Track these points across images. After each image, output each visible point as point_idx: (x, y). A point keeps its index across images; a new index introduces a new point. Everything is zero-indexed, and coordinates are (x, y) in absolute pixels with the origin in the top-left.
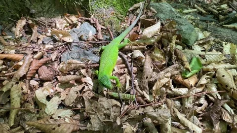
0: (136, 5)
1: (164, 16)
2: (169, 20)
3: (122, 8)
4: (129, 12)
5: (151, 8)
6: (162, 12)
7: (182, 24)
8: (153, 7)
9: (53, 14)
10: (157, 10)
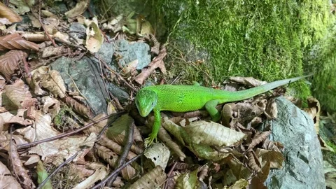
0: (251, 80)
1: (280, 134)
2: (280, 147)
3: (224, 65)
4: (230, 80)
5: (274, 105)
6: (283, 125)
7: (292, 174)
8: (279, 106)
9: (127, 5)
10: (282, 115)
